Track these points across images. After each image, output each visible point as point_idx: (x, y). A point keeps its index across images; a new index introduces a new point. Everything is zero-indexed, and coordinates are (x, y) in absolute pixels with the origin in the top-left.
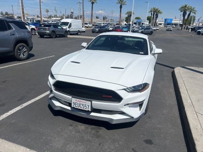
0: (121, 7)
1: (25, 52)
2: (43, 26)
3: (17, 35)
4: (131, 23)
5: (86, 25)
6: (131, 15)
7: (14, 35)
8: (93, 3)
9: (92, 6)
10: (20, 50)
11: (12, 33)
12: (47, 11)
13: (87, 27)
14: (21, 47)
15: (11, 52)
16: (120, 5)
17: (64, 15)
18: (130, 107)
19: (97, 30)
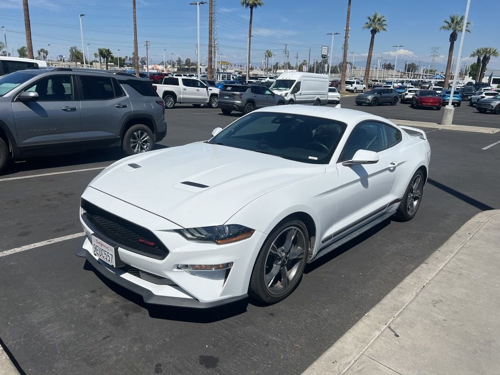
0: (453, 38)
1: (146, 142)
2: (229, 88)
3: (132, 108)
4: (485, 80)
5: (349, 87)
6: (486, 59)
7: (126, 107)
8: (374, 32)
9: (373, 38)
10: (134, 138)
11: (124, 104)
12: (269, 55)
13: (352, 91)
14: (137, 131)
15: (114, 140)
16: (451, 31)
17: (304, 64)
18: (192, 274)
19: (370, 97)
